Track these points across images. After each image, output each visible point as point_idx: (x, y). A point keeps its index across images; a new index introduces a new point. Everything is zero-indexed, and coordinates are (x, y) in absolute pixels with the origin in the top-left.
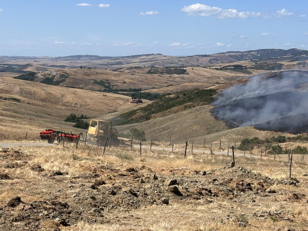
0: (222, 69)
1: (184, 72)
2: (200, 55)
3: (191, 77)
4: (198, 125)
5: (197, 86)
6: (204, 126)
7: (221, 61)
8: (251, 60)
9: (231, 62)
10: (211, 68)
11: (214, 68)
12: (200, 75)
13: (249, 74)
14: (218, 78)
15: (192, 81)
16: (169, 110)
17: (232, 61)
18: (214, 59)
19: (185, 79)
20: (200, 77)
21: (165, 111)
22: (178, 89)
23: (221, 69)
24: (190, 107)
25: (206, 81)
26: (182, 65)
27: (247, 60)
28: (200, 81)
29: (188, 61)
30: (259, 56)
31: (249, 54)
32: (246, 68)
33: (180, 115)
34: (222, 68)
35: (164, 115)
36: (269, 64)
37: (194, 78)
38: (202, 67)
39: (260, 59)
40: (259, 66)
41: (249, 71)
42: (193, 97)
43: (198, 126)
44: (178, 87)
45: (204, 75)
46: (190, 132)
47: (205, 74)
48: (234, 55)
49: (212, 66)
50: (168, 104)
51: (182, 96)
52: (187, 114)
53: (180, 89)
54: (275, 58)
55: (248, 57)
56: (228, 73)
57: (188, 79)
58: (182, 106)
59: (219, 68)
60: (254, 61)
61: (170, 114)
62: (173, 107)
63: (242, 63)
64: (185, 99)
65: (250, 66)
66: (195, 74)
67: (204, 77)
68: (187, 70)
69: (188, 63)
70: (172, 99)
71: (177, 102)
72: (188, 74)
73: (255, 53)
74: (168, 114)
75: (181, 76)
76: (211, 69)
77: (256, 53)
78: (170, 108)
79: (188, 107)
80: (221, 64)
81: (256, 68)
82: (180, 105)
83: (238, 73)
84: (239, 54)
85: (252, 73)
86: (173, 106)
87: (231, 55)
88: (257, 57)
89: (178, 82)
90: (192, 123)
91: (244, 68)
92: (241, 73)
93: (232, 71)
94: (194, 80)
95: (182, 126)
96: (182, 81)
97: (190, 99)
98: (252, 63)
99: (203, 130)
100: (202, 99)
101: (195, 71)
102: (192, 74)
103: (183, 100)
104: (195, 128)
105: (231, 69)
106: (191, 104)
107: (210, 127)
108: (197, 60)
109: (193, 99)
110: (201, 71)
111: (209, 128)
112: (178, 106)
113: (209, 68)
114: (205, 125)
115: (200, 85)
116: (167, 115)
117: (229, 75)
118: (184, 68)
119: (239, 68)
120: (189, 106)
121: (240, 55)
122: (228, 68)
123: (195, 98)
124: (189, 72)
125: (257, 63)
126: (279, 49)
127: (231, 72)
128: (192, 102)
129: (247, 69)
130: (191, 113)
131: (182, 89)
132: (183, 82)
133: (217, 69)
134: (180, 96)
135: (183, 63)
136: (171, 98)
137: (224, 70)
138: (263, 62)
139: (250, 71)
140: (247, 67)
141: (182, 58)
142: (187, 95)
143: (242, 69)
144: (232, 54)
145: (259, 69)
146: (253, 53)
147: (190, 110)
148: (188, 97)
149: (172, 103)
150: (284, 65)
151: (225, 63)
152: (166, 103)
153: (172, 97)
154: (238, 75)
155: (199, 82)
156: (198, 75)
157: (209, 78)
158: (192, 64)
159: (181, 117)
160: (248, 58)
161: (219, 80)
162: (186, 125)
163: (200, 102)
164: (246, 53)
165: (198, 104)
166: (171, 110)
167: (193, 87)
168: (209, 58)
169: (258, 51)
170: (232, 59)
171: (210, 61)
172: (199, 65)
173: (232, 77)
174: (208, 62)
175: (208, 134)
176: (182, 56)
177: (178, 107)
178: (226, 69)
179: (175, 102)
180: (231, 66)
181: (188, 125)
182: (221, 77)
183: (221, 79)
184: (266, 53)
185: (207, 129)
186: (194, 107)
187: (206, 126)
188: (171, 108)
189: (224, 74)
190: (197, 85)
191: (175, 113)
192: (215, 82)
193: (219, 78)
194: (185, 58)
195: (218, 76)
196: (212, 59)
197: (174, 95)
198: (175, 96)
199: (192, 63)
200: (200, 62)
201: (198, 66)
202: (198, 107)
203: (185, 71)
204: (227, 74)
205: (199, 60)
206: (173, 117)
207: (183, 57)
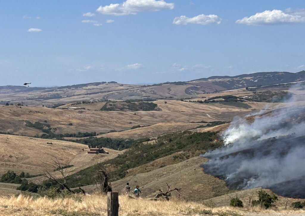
0: (208, 102)
1: (153, 107)
2: (172, 83)
3: (165, 115)
4: (200, 183)
5: (176, 127)
6: (209, 184)
7: (202, 91)
8: (247, 89)
9: (216, 91)
10: (191, 100)
11: (196, 100)
12: (177, 112)
13: (247, 108)
14: (204, 116)
15: (166, 120)
16: (152, 163)
17: (217, 89)
18: (192, 88)
19: (156, 118)
20: (178, 114)
21: (146, 164)
22: (149, 132)
23: (206, 102)
24: (181, 158)
25: (187, 119)
26: (146, 97)
27: (239, 88)
28: (177, 119)
29: (155, 91)
30: (256, 82)
31: (243, 79)
32: (241, 99)
33: (171, 170)
34: (208, 100)
35: (146, 169)
36: (274, 93)
37: (169, 116)
38: (177, 100)
39: (259, 87)
40: (260, 96)
41: (246, 104)
42: (184, 143)
43: (200, 185)
44: (148, 129)
45: (182, 112)
46: (190, 193)
47: (184, 109)
48: (220, 82)
49: (192, 98)
50: (149, 154)
51: (166, 143)
52: (181, 167)
53: (152, 131)
54: (280, 85)
55: (241, 84)
56: (217, 108)
57: (161, 117)
58: (170, 156)
59: (203, 100)
60: (251, 90)
61: (153, 169)
62: (158, 158)
63: (234, 92)
64: (173, 146)
65: (246, 96)
66: (169, 109)
67: (182, 114)
68: (158, 105)
69: (156, 94)
70: (152, 147)
71: (161, 150)
72: (159, 110)
73: (250, 78)
74: (151, 168)
75: (151, 113)
76: (191, 102)
77: (252, 78)
78: (152, 159)
79: (179, 158)
80: (204, 95)
81: (256, 100)
82: (166, 155)
83: (231, 107)
84: (228, 79)
85: (250, 107)
86: (157, 156)
87: (216, 82)
88: (254, 84)
89: (147, 122)
90: (191, 181)
91: (238, 99)
92: (234, 107)
93: (221, 104)
94: (169, 119)
95: (177, 185)
96: (152, 120)
97: (181, 147)
98: (248, 92)
99: (207, 190)
100: (198, 146)
101: (170, 106)
102: (165, 111)
103: (170, 148)
104: (196, 188)
105: (221, 102)
106: (183, 153)
107: (217, 186)
108: (169, 89)
109: (184, 146)
110: (177, 105)
111: (216, 188)
112: (165, 156)
113: (188, 100)
114: (210, 182)
115: (180, 126)
116: (150, 171)
117: (218, 111)
118: (153, 102)
119: (232, 101)
120: (180, 156)
121: (229, 81)
122: (215, 100)
123: (188, 144)
124: (160, 108)
125: (255, 93)
126: (284, 72)
127: (221, 107)
128: (184, 151)
129: (244, 101)
130: (186, 166)
131: (155, 131)
132: (154, 121)
133: (201, 102)
134: (165, 142)
135: (148, 94)
136: (150, 145)
137: (209, 104)
138: (264, 91)
139: (248, 104)
140: (243, 99)
141: (146, 87)
142: (176, 141)
143: (236, 101)
144: (217, 80)
145: (261, 101)
146: (247, 78)
147: (184, 162)
148: (177, 144)
149: (155, 152)
150: (295, 94)
151: (210, 93)
152: (146, 153)
153: (152, 144)
154: (231, 110)
155: (178, 121)
156: (174, 111)
157: (191, 115)
158: (161, 96)
159: (173, 173)
160: (240, 86)
161: (204, 117)
162: (182, 184)
163: (196, 150)
164: (238, 79)
165: (193, 153)
166: (155, 162)
167: (170, 128)
168: (184, 87)
169: (255, 75)
170: (218, 88)
171: (187, 91)
172: (173, 96)
173: (223, 113)
174: (185, 93)
175: (216, 196)
176: (146, 85)
177: (165, 158)
178: (214, 101)
179: (158, 151)
180: (220, 97)
181: (186, 184)
182: (208, 114)
183: (207, 116)
184: (265, 78)
185: (213, 188)
186: (188, 157)
187: (211, 184)
188: (154, 160)
189: (210, 110)
190: (175, 125)
191: (161, 167)
192: (200, 121)
193: (204, 114)
194: (151, 87)
195: (203, 113)
196: (189, 88)
197: (154, 141)
198: (156, 142)
199: (161, 94)
200: (172, 92)
201: (171, 98)
202: (195, 158)
203: (156, 105)
204: (214, 109)
205: (170, 90)
206: (162, 172)
207: (148, 86)
